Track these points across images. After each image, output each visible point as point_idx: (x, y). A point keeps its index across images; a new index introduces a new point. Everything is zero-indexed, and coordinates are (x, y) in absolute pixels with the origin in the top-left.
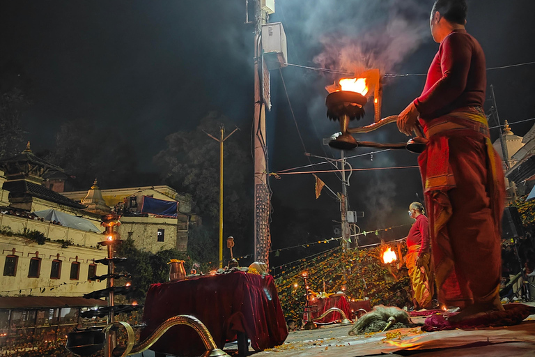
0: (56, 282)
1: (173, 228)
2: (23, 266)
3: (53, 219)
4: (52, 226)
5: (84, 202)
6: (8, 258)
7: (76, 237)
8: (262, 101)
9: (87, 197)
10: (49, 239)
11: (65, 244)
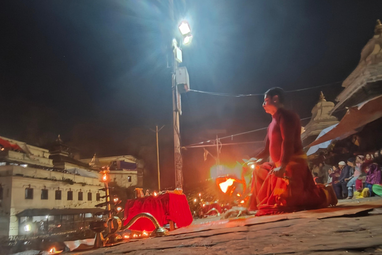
0: (81, 202)
1: (135, 175)
2: (64, 195)
3: (76, 173)
4: (76, 176)
5: (90, 164)
6: (56, 191)
7: (88, 181)
8: (177, 110)
9: (92, 162)
10: (75, 183)
11: (84, 184)
